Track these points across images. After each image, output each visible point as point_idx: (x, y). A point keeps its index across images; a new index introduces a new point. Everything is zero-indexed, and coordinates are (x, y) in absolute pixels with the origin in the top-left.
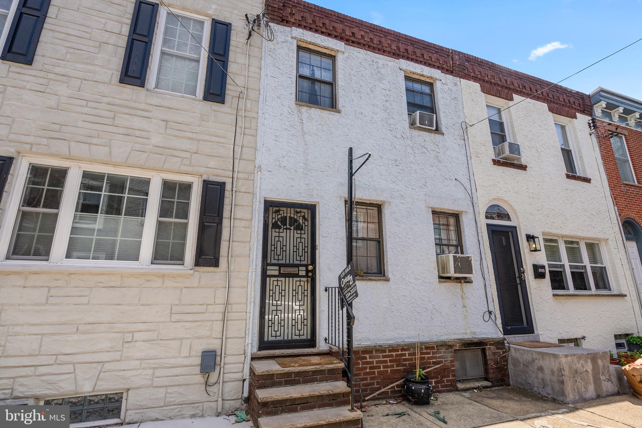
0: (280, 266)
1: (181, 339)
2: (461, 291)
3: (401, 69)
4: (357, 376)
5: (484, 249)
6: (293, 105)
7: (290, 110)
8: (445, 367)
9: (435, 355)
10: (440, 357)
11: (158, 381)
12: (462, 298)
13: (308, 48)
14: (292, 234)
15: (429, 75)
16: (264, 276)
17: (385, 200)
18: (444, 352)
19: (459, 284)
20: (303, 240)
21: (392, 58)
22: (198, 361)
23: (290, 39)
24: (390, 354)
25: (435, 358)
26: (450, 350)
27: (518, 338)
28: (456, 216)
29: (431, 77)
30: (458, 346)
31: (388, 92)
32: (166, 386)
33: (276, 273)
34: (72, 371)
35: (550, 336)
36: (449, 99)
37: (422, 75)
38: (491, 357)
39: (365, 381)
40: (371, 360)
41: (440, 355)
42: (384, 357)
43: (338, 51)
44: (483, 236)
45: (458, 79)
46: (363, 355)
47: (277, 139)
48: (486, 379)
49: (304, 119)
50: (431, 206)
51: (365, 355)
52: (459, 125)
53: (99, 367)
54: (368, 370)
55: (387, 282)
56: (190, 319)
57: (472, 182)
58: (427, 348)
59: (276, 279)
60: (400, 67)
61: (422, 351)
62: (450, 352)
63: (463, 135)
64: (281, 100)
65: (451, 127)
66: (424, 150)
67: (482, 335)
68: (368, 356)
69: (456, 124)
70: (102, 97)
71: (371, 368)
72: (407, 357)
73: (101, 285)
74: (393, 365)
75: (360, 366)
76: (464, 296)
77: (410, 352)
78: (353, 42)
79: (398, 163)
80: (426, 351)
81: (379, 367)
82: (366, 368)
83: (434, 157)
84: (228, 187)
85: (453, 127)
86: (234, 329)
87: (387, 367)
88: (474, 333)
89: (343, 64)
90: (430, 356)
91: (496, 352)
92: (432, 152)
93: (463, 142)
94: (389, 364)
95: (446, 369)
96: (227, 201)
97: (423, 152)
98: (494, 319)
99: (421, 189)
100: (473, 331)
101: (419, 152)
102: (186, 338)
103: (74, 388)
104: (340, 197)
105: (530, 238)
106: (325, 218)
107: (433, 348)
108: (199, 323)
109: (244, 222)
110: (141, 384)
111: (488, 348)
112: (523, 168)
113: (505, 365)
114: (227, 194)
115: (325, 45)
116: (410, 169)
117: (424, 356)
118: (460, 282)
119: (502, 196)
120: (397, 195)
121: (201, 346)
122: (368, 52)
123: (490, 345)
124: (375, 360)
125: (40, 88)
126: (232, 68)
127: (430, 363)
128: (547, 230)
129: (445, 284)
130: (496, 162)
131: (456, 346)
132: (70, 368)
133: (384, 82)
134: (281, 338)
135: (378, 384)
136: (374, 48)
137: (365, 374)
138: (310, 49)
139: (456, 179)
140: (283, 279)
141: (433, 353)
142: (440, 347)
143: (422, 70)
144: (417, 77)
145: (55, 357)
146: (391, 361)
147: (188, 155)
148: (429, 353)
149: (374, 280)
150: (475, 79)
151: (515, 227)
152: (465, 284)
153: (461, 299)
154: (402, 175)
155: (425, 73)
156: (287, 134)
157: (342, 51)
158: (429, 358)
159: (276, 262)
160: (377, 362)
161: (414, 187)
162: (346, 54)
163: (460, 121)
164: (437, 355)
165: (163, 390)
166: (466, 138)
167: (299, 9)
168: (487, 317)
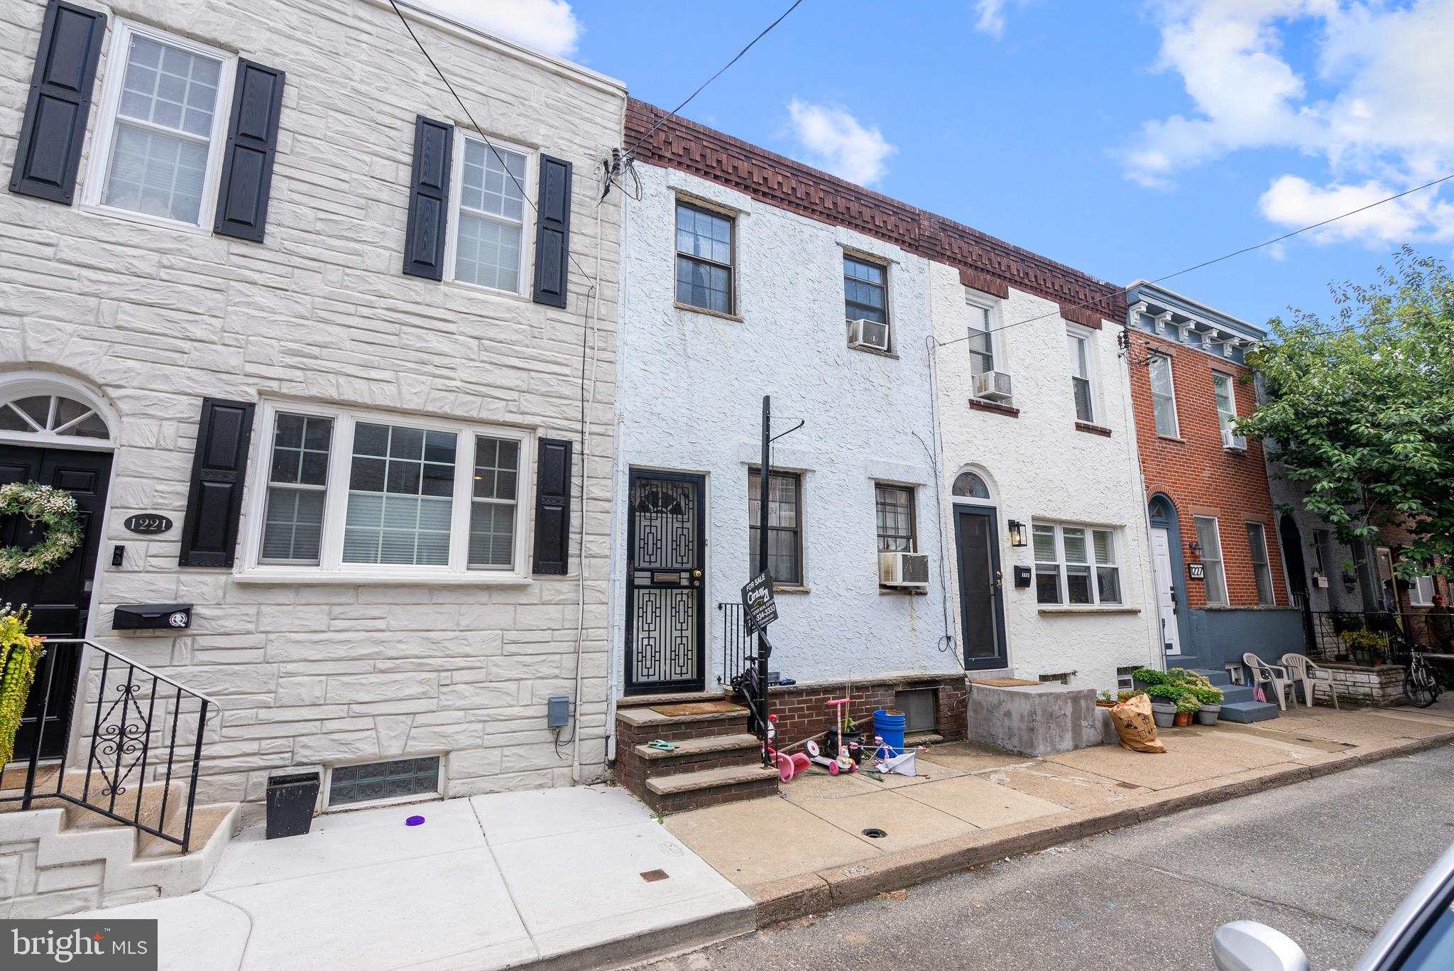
0: (652, 571)
1: (519, 680)
2: (910, 608)
3: (837, 243)
6: (671, 310)
7: (665, 318)
9: (869, 700)
10: (875, 703)
11: (489, 740)
12: (911, 617)
13: (692, 204)
14: (670, 520)
15: (882, 255)
16: (631, 586)
17: (807, 467)
18: (882, 695)
19: (908, 597)
20: (685, 532)
21: (826, 225)
22: (544, 710)
23: (665, 190)
24: (808, 698)
25: (870, 704)
26: (890, 692)
27: (984, 674)
28: (910, 490)
29: (884, 257)
30: (901, 687)
31: (816, 285)
32: (501, 747)
33: (647, 582)
34: (373, 726)
35: (1029, 670)
36: (910, 297)
37: (872, 255)
38: (946, 701)
40: (783, 707)
41: (876, 699)
42: (799, 703)
43: (740, 211)
44: (947, 524)
45: (925, 261)
46: (772, 701)
47: (646, 368)
48: (936, 732)
49: (687, 333)
50: (874, 475)
51: (774, 701)
52: (922, 341)
53: (408, 720)
55: (806, 595)
56: (530, 652)
57: (937, 437)
58: (858, 690)
59: (647, 591)
60: (838, 241)
61: (851, 695)
62: (890, 695)
63: (928, 359)
64: (652, 300)
65: (910, 346)
66: (868, 385)
67: (935, 670)
68: (778, 702)
69: (919, 340)
70: (378, 298)
71: (782, 718)
74: (812, 714)
76: (913, 615)
77: (836, 696)
78: (764, 194)
79: (827, 407)
80: (857, 694)
81: (793, 717)
83: (882, 396)
84: (576, 447)
85: (915, 345)
86: (593, 664)
87: (804, 716)
88: (925, 668)
89: (748, 236)
90: (863, 701)
91: (953, 694)
92: (879, 388)
93: (927, 370)
94: (807, 712)
96: (575, 470)
97: (866, 389)
98: (953, 647)
99: (861, 450)
100: (922, 666)
101: (861, 389)
102: (526, 679)
103: (377, 750)
104: (740, 461)
105: (1014, 526)
106: (720, 496)
107: (867, 690)
108: (543, 657)
110: (468, 744)
111: (941, 689)
112: (1013, 413)
113: (963, 712)
114: (576, 458)
115: (720, 201)
116: (846, 416)
117: (854, 701)
118: (910, 595)
119: (980, 459)
120: (825, 460)
121: (547, 690)
122: (788, 213)
123: (945, 685)
124: (787, 707)
125: (279, 282)
126: (576, 243)
127: (861, 710)
128: (1040, 513)
129: (888, 597)
130: (974, 405)
131: (899, 686)
132: (367, 723)
133: (811, 266)
134: (655, 678)
136: (798, 206)
138: (695, 205)
139: (913, 433)
140: (657, 591)
141: (867, 697)
142: (876, 689)
143: (868, 244)
144: (862, 256)
145: (346, 706)
146: (808, 708)
147: (515, 395)
148: (861, 697)
149: (788, 591)
150: (953, 261)
151: (994, 509)
152: (916, 597)
153: (909, 618)
154: (833, 427)
155: (874, 250)
156: (661, 359)
157: (746, 211)
158: (861, 704)
159: (646, 565)
160: (790, 710)
161: (850, 446)
162: (754, 217)
163: (925, 334)
164: (872, 700)
165: (497, 752)
166: (932, 363)
167: (678, 133)
168: (943, 645)
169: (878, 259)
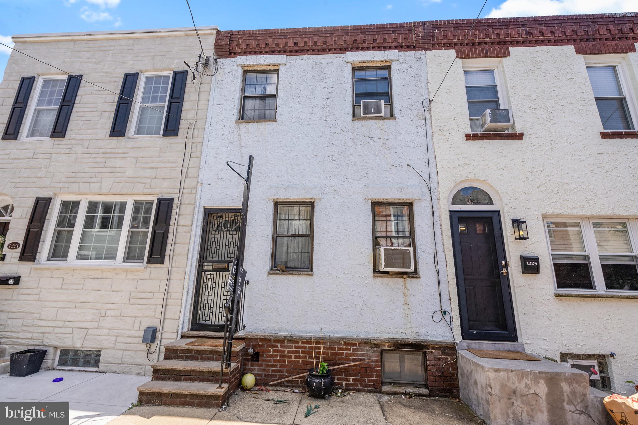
0: (213, 262)
1: (135, 317)
2: (404, 287)
3: (347, 63)
4: (267, 362)
5: (443, 240)
6: (234, 124)
7: (231, 129)
8: (367, 366)
9: (356, 352)
10: (361, 355)
11: (118, 346)
12: (404, 294)
13: (254, 70)
14: (225, 235)
15: (382, 59)
16: (200, 271)
17: (314, 197)
18: (368, 351)
19: (401, 280)
20: (234, 240)
21: (338, 54)
22: (142, 334)
23: (235, 68)
24: (302, 345)
25: (357, 355)
26: (376, 349)
28: (410, 205)
29: (384, 60)
30: (386, 345)
31: (330, 90)
32: (123, 350)
33: (211, 268)
34: (71, 332)
36: (407, 78)
37: (374, 62)
38: (433, 363)
39: (275, 367)
40: (283, 349)
41: (363, 353)
42: (296, 347)
43: (280, 65)
44: (443, 225)
45: (423, 52)
46: (275, 344)
47: (218, 156)
48: (426, 386)
49: (242, 135)
50: (370, 197)
51: (277, 344)
52: (419, 104)
53: (86, 331)
54: (278, 358)
55: (310, 277)
56: (141, 303)
57: (432, 165)
58: (346, 344)
59: (209, 273)
60: (347, 61)
61: (340, 347)
62: (377, 351)
63: (424, 114)
64: (224, 122)
65: (407, 109)
66: (368, 139)
67: (429, 337)
68: (279, 345)
69: (415, 104)
71: (281, 356)
73: (90, 277)
74: (306, 356)
75: (271, 353)
76: (406, 292)
77: (326, 346)
78: (297, 51)
79: (334, 158)
80: (345, 347)
81: (291, 357)
82: (276, 356)
83: (381, 145)
84: (175, 201)
85: (412, 108)
86: (171, 312)
87: (299, 357)
88: (418, 334)
89: (283, 76)
90: (350, 352)
91: (442, 358)
92: (378, 141)
93: (423, 122)
94: (301, 355)
95: (368, 368)
96: (174, 212)
97: (366, 143)
98: (448, 320)
99: (360, 182)
100: (415, 332)
101: (362, 143)
102: (139, 317)
103: (72, 344)
104: (269, 199)
105: (517, 223)
106: (253, 219)
107: (354, 344)
108: (148, 306)
109: (185, 227)
110: (108, 346)
111: (429, 352)
112: (520, 136)
113: (454, 374)
114: (175, 207)
115: (266, 63)
116: (349, 162)
117: (342, 351)
118: (402, 277)
120: (329, 191)
121: (146, 323)
122: (311, 56)
123: (433, 348)
124: (286, 350)
126: (186, 105)
127: (349, 360)
128: (551, 210)
129: (381, 279)
130: (469, 137)
131: (384, 345)
132: (70, 330)
133: (326, 80)
134: (210, 322)
135: (287, 372)
136: (318, 50)
137: (276, 361)
138: (256, 70)
139: (408, 165)
140: (215, 273)
141: (354, 350)
142: (364, 345)
143: (373, 56)
144: (368, 65)
145: (64, 322)
146: (303, 352)
147: (149, 180)
148: (349, 350)
149: (296, 274)
150: (448, 46)
151: (498, 212)
152: (409, 279)
153: (402, 295)
154: (338, 170)
155: (376, 59)
156: (226, 150)
157: (283, 64)
158: (348, 354)
159: (211, 259)
160: (288, 352)
161: (351, 180)
162: (288, 65)
163: (422, 99)
164: (359, 353)
165: (121, 352)
166: (428, 116)
167: (244, 38)
168: (438, 317)
169: (383, 63)
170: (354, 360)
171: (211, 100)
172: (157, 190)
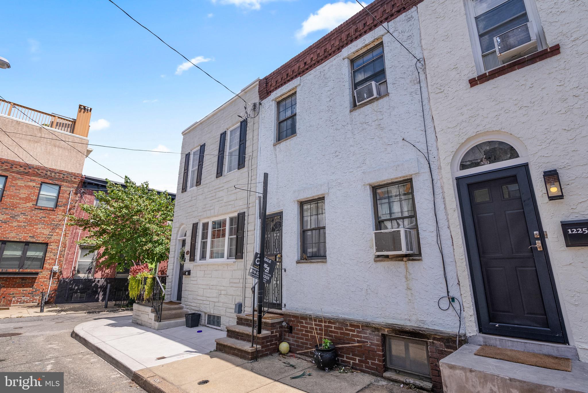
1: (233, 295)
2: (405, 271)
3: (344, 59)
4: (297, 335)
6: (272, 148)
7: (270, 153)
8: (370, 349)
9: (360, 334)
10: (365, 338)
11: (227, 314)
12: (406, 278)
13: (283, 99)
14: (273, 234)
17: (323, 192)
18: (370, 334)
19: (402, 263)
20: (278, 237)
21: (336, 55)
22: (234, 307)
23: (271, 103)
24: (319, 323)
25: (361, 337)
26: (376, 333)
28: (411, 181)
30: (386, 331)
31: (332, 91)
32: (229, 317)
34: (209, 304)
39: (302, 340)
40: (306, 325)
41: (365, 335)
43: (297, 87)
45: (414, 9)
46: (301, 320)
48: (431, 380)
49: (277, 154)
50: (367, 183)
51: (303, 321)
52: (412, 68)
53: (214, 303)
54: (304, 332)
55: (325, 264)
56: (235, 286)
58: (351, 325)
61: (346, 328)
62: (378, 336)
63: (418, 77)
64: (267, 148)
65: (400, 79)
66: (364, 125)
68: (304, 321)
69: (408, 70)
70: (213, 187)
71: (306, 331)
72: (333, 329)
73: (214, 269)
75: (299, 328)
76: (408, 276)
77: (336, 326)
78: (307, 69)
79: (337, 153)
80: (350, 328)
81: (312, 332)
82: (302, 331)
83: (376, 127)
84: (246, 214)
85: (404, 75)
90: (355, 333)
91: (445, 351)
92: (373, 123)
93: (417, 86)
95: (371, 351)
96: (246, 221)
97: (363, 130)
98: (458, 308)
99: (359, 169)
100: (420, 319)
101: (359, 131)
102: (234, 295)
103: (210, 311)
104: (294, 201)
105: (551, 175)
106: (286, 219)
107: (358, 327)
108: (237, 288)
109: (251, 232)
110: (223, 313)
111: (430, 342)
114: (246, 218)
116: (349, 153)
117: (348, 332)
118: (402, 260)
120: (334, 185)
121: (237, 301)
122: (317, 67)
123: (434, 339)
124: (309, 326)
125: (202, 192)
126: (248, 144)
127: (354, 341)
129: (382, 263)
131: (384, 330)
132: (208, 302)
133: (329, 84)
134: (268, 301)
135: (311, 345)
136: (322, 60)
137: (302, 335)
138: (284, 98)
139: (403, 139)
141: (358, 332)
142: (366, 328)
144: (364, 50)
145: (206, 297)
147: (234, 202)
148: (354, 331)
149: (314, 262)
152: (410, 262)
153: (404, 280)
154: (341, 163)
157: (298, 85)
158: (353, 335)
159: (267, 253)
161: (351, 170)
162: (302, 84)
164: (362, 335)
165: (228, 318)
166: (422, 77)
168: (445, 304)
169: (375, 42)
170: (358, 342)
171: (260, 134)
172: (237, 208)
